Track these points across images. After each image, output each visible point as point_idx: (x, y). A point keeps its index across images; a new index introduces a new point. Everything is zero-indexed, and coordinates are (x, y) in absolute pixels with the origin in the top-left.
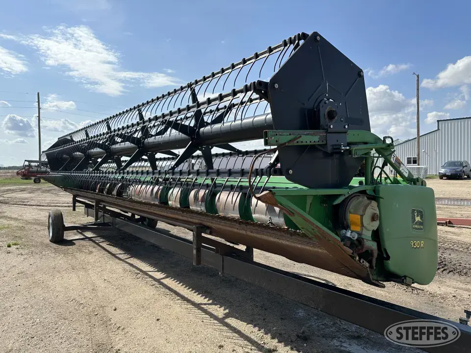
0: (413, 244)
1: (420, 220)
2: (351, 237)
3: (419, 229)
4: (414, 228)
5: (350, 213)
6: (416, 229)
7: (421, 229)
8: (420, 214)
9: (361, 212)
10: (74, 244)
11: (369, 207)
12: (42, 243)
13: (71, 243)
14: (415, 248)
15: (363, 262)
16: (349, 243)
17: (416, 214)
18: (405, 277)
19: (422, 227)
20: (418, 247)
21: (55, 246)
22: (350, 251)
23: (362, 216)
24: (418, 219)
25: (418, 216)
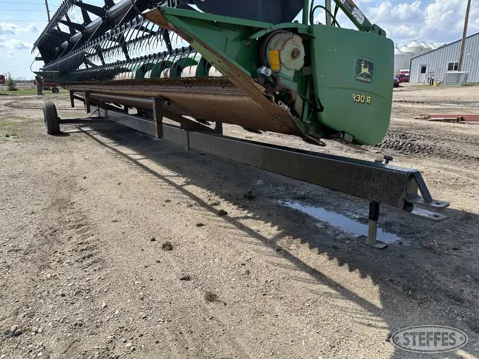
0: (355, 97)
1: (367, 72)
2: (265, 74)
3: (365, 82)
4: (358, 80)
5: (270, 49)
6: (361, 81)
7: (368, 82)
8: (370, 65)
9: (279, 47)
10: (70, 135)
11: (290, 41)
12: (40, 135)
13: (67, 134)
14: (358, 102)
15: (281, 104)
16: (262, 80)
17: (363, 65)
18: (343, 133)
19: (369, 81)
20: (363, 101)
21: (50, 136)
22: (263, 89)
23: (279, 51)
24: (365, 70)
25: (365, 67)
